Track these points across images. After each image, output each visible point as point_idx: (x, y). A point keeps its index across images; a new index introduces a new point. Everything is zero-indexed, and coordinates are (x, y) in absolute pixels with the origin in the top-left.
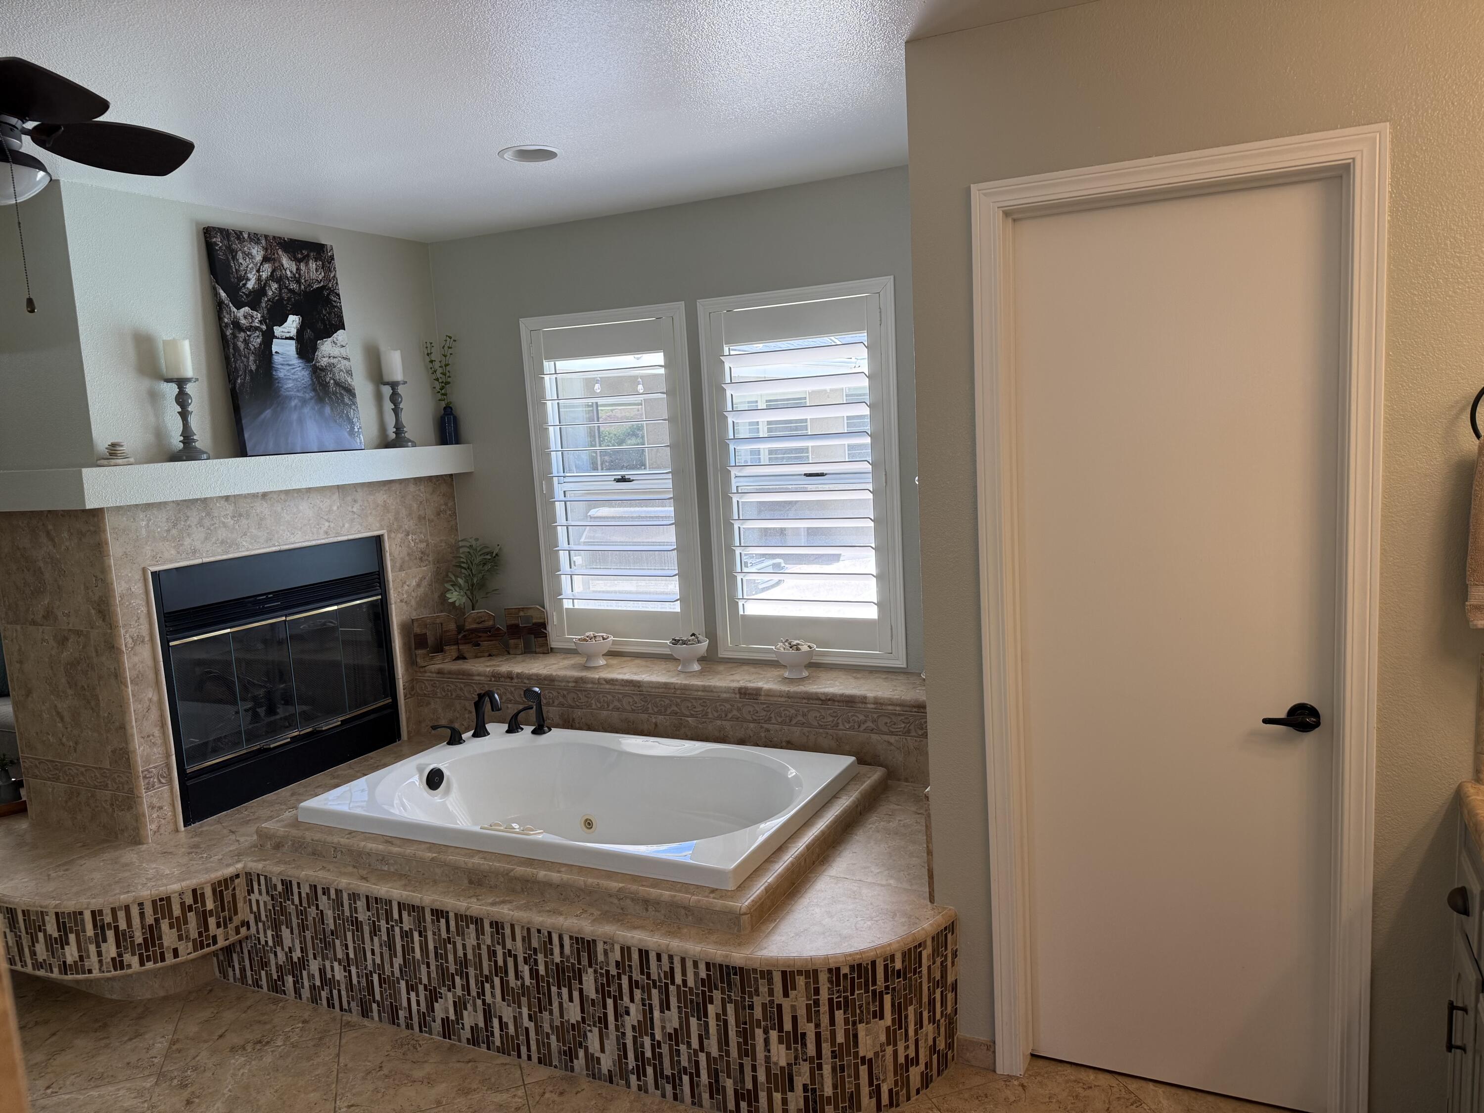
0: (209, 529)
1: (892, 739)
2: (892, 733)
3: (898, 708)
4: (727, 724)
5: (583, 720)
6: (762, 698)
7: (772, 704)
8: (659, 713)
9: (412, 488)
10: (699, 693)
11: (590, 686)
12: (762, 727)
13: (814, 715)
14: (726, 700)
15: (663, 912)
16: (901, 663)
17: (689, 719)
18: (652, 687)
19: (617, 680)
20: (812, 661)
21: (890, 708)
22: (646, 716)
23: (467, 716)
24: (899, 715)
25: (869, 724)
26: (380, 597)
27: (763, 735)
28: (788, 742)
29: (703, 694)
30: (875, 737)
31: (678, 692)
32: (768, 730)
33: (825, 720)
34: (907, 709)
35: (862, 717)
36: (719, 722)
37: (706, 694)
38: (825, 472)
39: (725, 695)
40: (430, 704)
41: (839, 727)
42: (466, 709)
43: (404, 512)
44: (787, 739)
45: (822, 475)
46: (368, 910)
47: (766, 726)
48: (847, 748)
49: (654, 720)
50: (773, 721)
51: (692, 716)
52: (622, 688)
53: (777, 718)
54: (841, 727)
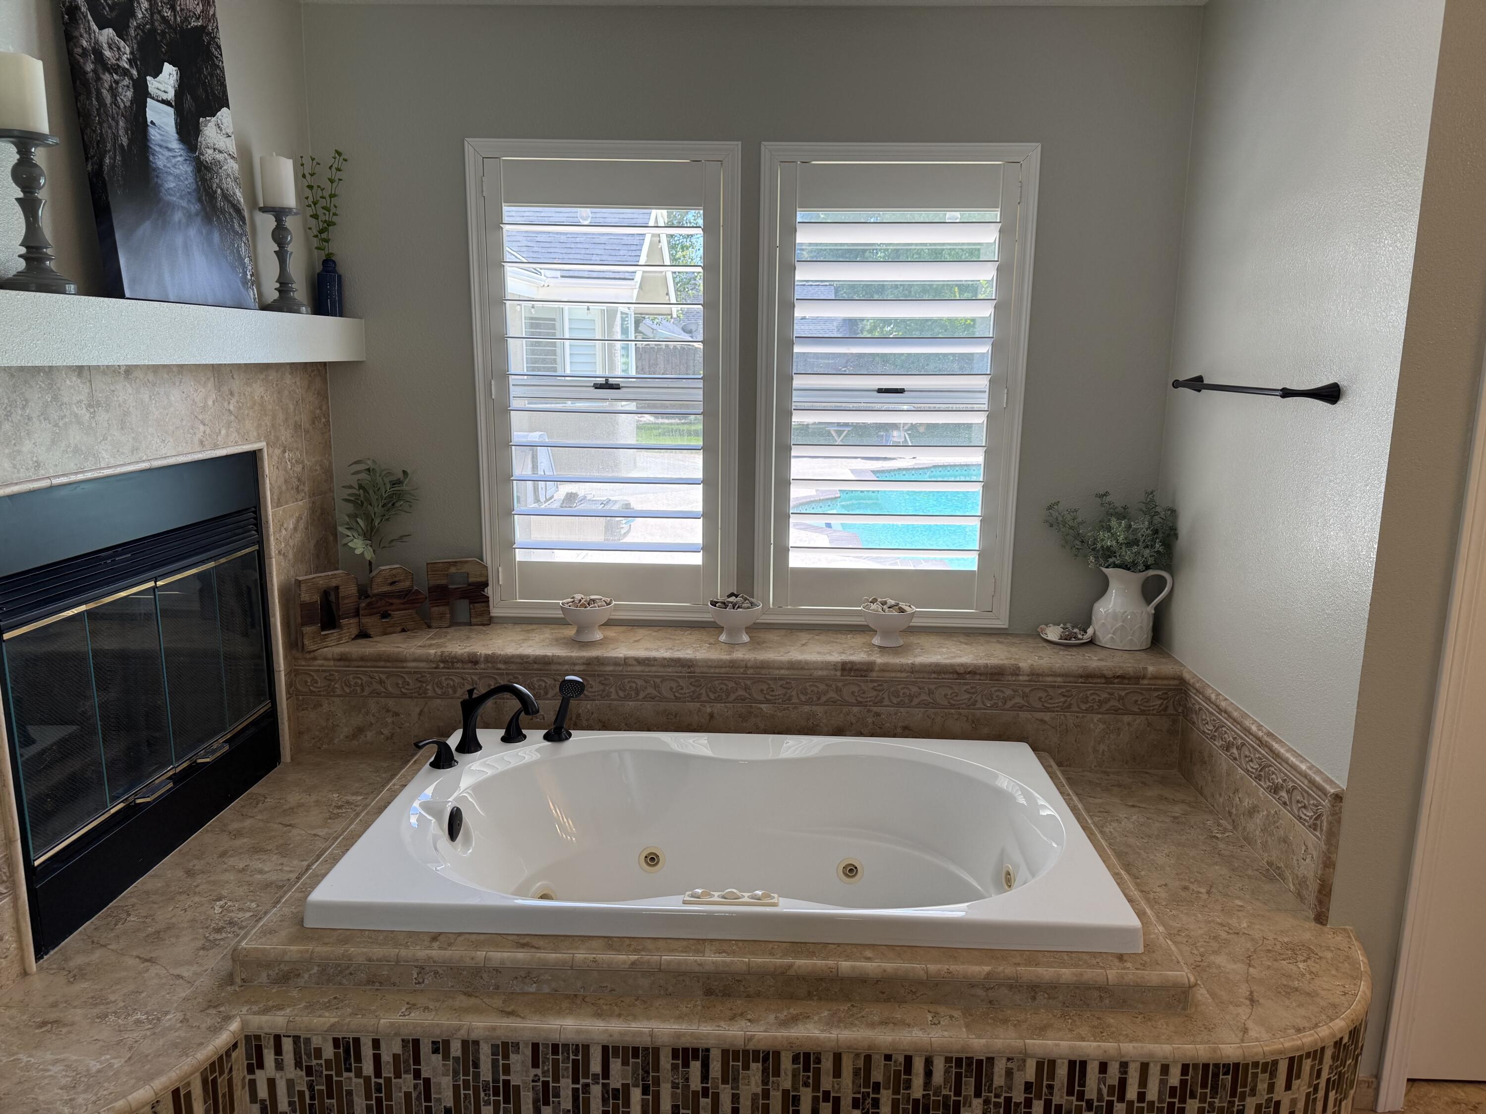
0: (56, 425)
1: (1047, 717)
2: (1048, 710)
3: (1059, 679)
4: (819, 710)
5: (595, 715)
6: (874, 674)
7: (886, 682)
8: (718, 700)
9: (288, 379)
10: (782, 672)
11: (611, 668)
12: (869, 711)
13: (943, 693)
14: (821, 679)
15: (1061, 998)
16: (1002, 623)
17: (763, 706)
18: (711, 667)
19: (655, 659)
20: (911, 624)
21: (1049, 679)
22: (698, 705)
23: (389, 720)
24: (1059, 687)
25: (1018, 700)
26: (256, 547)
27: (870, 720)
28: (905, 728)
29: (787, 672)
30: (1023, 715)
31: (750, 671)
32: (878, 715)
33: (958, 698)
34: (1071, 679)
35: (1008, 692)
36: (807, 708)
37: (792, 672)
39: (820, 673)
40: (321, 706)
41: (977, 706)
42: (388, 711)
43: (281, 416)
44: (904, 725)
45: (901, 391)
46: (535, 1065)
47: (875, 709)
48: (986, 730)
49: (709, 710)
50: (886, 702)
51: (768, 701)
52: (662, 669)
53: (892, 698)
54: (979, 705)
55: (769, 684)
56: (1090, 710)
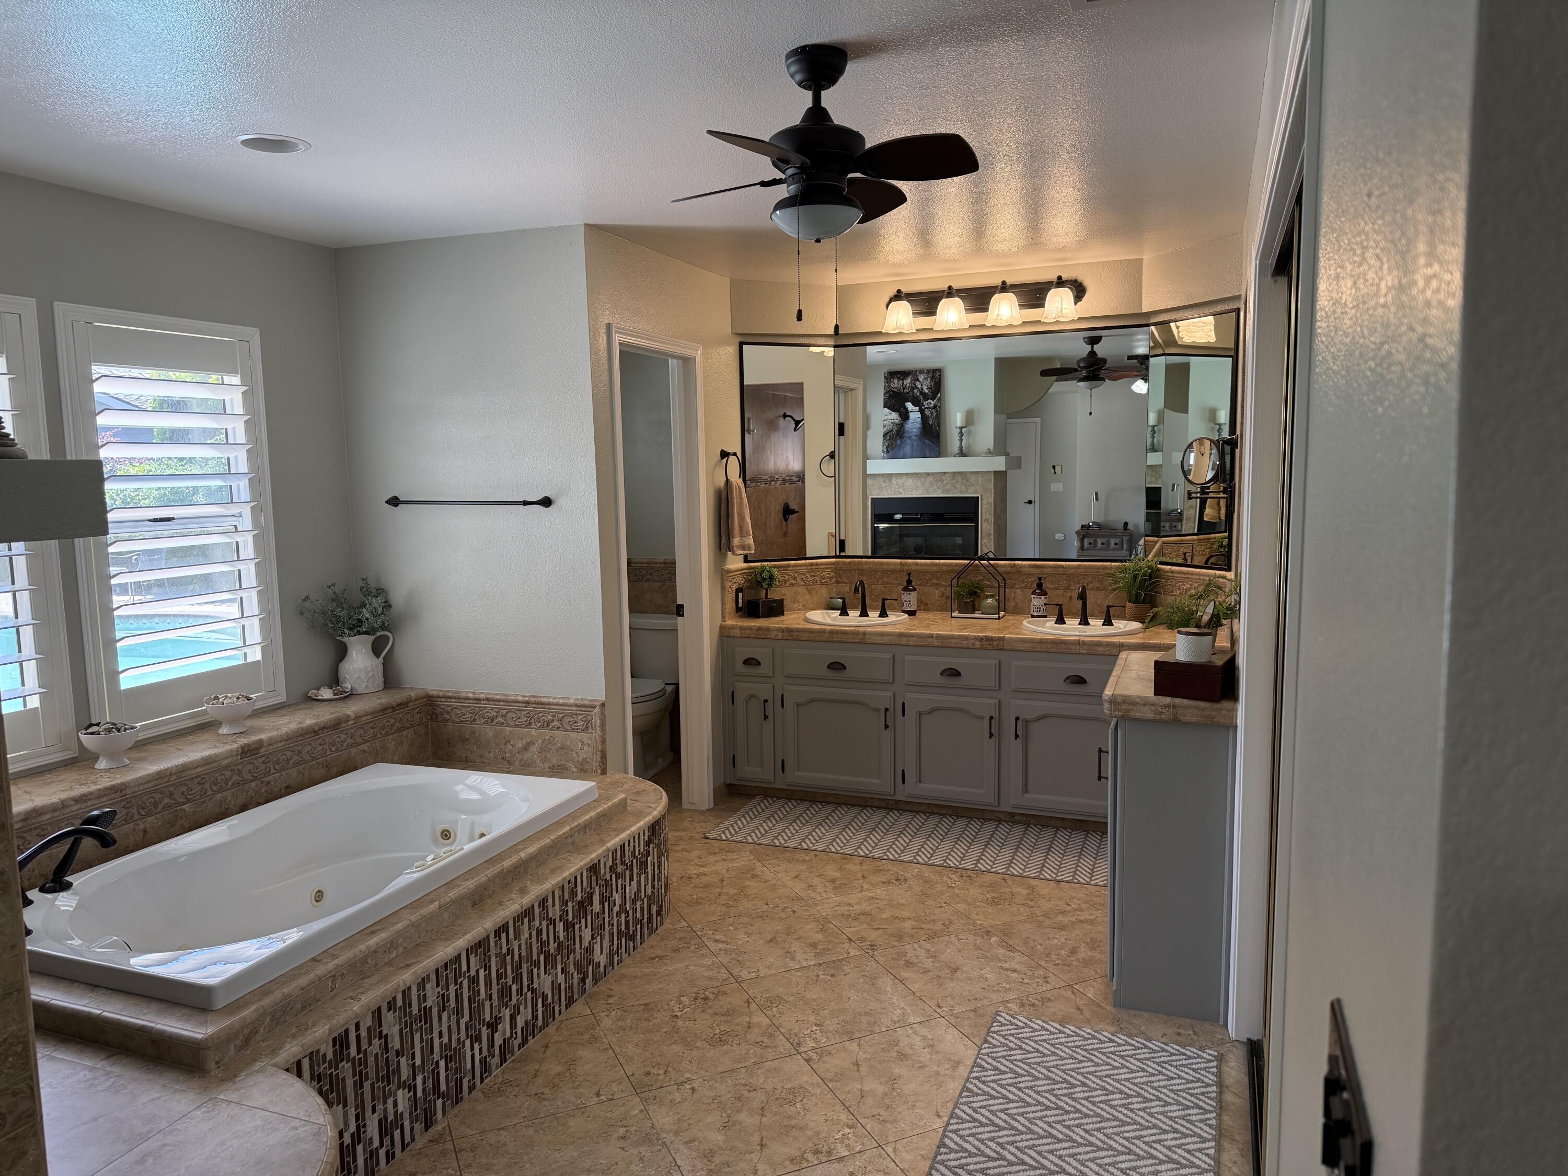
1: (365, 747)
2: (366, 741)
3: (370, 717)
4: (227, 794)
5: (36, 872)
6: (263, 750)
7: (271, 754)
8: (148, 815)
10: (198, 770)
12: (262, 782)
14: (226, 767)
16: (282, 698)
17: (185, 807)
18: (141, 784)
19: (91, 793)
21: (364, 718)
22: (131, 825)
24: (369, 723)
25: (349, 740)
27: (263, 790)
28: (287, 787)
29: (202, 769)
30: (353, 750)
31: (173, 777)
32: (268, 783)
34: (376, 715)
36: (219, 796)
37: (206, 767)
38: (175, 517)
39: (226, 761)
44: (286, 785)
47: (266, 779)
48: (334, 770)
49: (142, 827)
50: (273, 771)
51: (189, 801)
52: (98, 801)
53: (276, 766)
54: (329, 752)
55: (187, 785)
56: (387, 734)
